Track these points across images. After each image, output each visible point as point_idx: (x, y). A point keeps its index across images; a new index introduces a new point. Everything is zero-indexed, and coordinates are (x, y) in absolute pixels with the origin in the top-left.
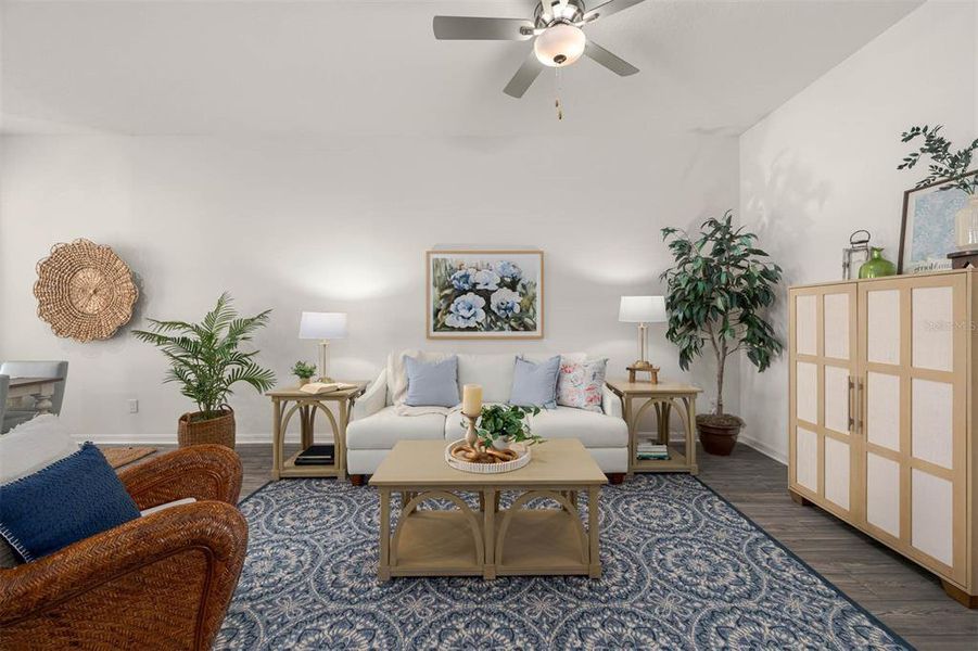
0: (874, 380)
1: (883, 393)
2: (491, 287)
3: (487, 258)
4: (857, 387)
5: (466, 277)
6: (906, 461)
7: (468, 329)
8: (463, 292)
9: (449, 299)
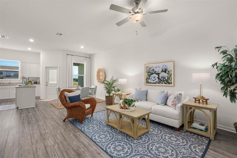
2: (160, 72)
5: (153, 70)
7: (154, 83)
8: (153, 74)
9: (149, 76)
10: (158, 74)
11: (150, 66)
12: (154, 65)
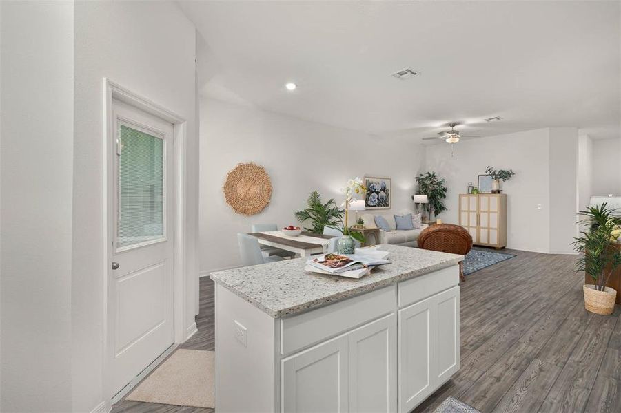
0: (482, 214)
1: (484, 217)
2: (379, 191)
3: (378, 180)
4: (479, 217)
5: (373, 187)
6: (489, 228)
7: (374, 206)
8: (373, 192)
9: (369, 195)
10: (378, 193)
11: (371, 180)
12: (375, 181)
